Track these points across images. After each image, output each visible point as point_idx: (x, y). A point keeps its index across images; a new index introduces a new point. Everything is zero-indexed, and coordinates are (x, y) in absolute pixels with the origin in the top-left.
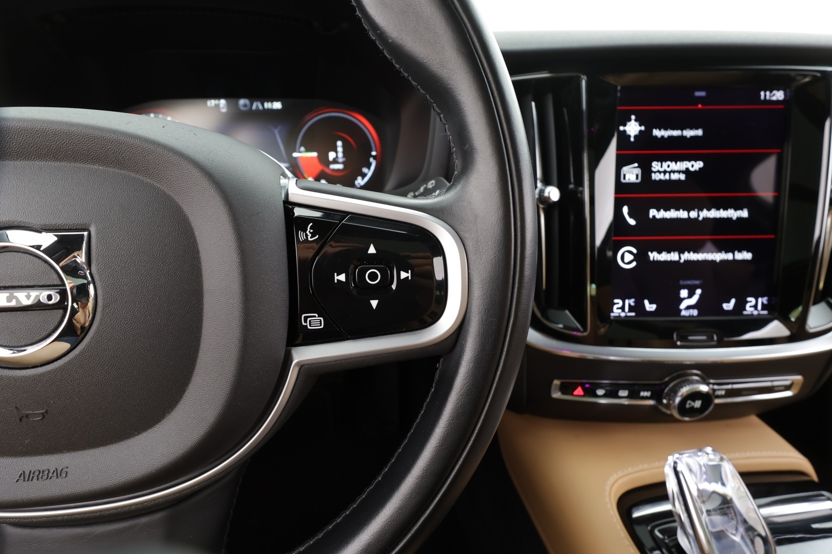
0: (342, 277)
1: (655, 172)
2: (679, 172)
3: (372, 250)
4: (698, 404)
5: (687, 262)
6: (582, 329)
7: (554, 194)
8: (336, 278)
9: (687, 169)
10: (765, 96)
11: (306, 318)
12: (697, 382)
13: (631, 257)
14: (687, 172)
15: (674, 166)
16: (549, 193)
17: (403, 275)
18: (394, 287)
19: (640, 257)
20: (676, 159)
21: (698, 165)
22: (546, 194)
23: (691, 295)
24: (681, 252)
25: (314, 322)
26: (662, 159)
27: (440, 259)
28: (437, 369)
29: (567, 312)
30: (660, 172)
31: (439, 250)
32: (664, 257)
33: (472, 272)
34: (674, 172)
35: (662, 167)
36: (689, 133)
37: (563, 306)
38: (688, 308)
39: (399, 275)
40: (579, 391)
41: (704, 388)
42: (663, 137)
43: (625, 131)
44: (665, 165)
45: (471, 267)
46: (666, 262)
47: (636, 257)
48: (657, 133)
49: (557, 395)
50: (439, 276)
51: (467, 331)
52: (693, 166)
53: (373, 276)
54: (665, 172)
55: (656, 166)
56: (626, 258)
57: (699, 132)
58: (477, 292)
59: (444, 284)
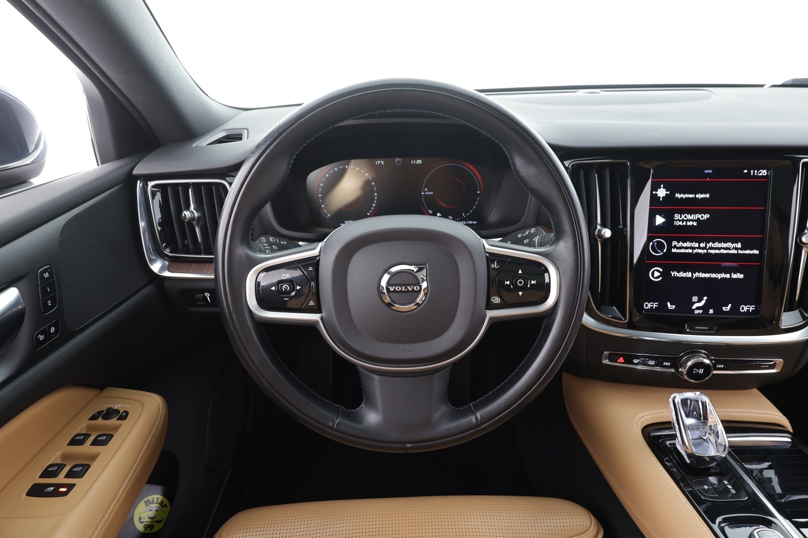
0: (508, 283)
1: (676, 221)
2: (693, 221)
3: (520, 272)
4: (701, 371)
5: (697, 278)
6: (623, 319)
7: (607, 233)
8: (506, 283)
9: (698, 219)
10: (754, 173)
11: (493, 298)
12: (704, 357)
13: (659, 274)
14: (698, 220)
15: (689, 217)
16: (604, 232)
17: (533, 282)
18: (529, 286)
19: (665, 274)
20: (691, 212)
21: (706, 216)
22: (603, 233)
23: (699, 301)
24: (693, 272)
25: (496, 300)
26: (681, 212)
27: (547, 274)
28: (543, 324)
29: (614, 307)
30: (680, 221)
31: (547, 270)
32: (682, 274)
33: (561, 281)
34: (689, 220)
35: (681, 217)
36: (699, 196)
37: (612, 304)
38: (698, 308)
39: (531, 282)
40: (621, 360)
41: (707, 361)
42: (682, 198)
43: (656, 194)
44: (683, 216)
45: (561, 279)
46: (682, 278)
47: (662, 274)
48: (678, 195)
49: (606, 362)
50: (547, 281)
51: (559, 306)
52: (702, 217)
53: (521, 283)
54: (683, 221)
55: (677, 216)
56: (655, 274)
57: (708, 196)
58: (563, 290)
59: (549, 285)
